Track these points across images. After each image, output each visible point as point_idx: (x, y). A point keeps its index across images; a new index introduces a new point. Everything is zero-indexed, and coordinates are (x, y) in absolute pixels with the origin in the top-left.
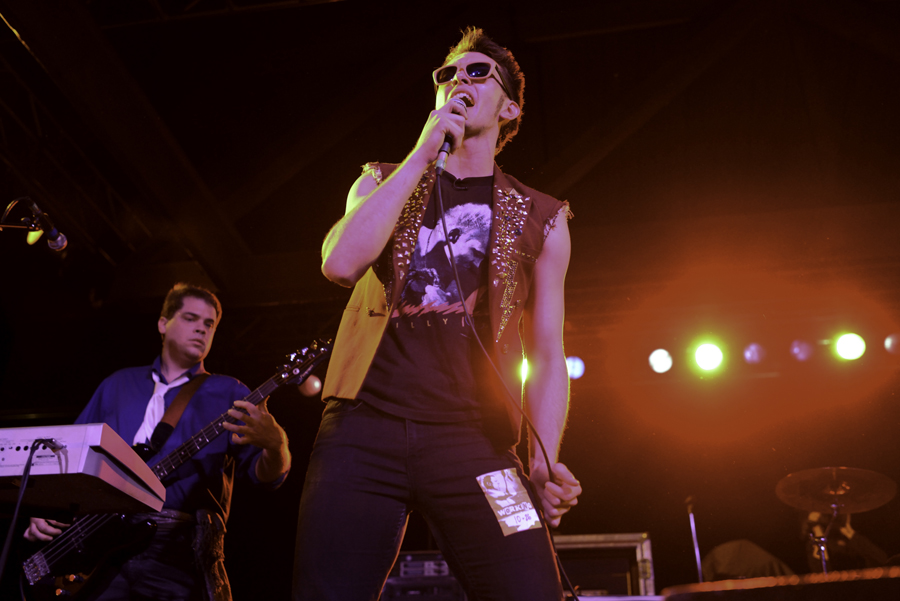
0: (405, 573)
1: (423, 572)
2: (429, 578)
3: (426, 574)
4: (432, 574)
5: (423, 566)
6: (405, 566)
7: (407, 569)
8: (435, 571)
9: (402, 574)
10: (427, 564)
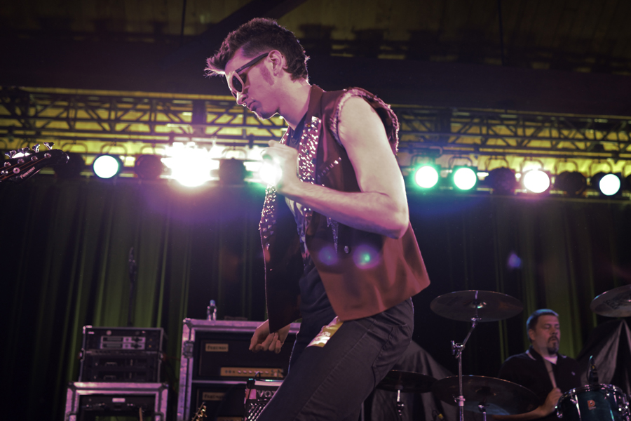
0: (105, 346)
1: (121, 346)
2: (127, 351)
3: (124, 347)
4: (130, 347)
5: (122, 340)
6: (105, 339)
7: (106, 342)
8: (132, 345)
9: (101, 347)
10: (125, 338)
